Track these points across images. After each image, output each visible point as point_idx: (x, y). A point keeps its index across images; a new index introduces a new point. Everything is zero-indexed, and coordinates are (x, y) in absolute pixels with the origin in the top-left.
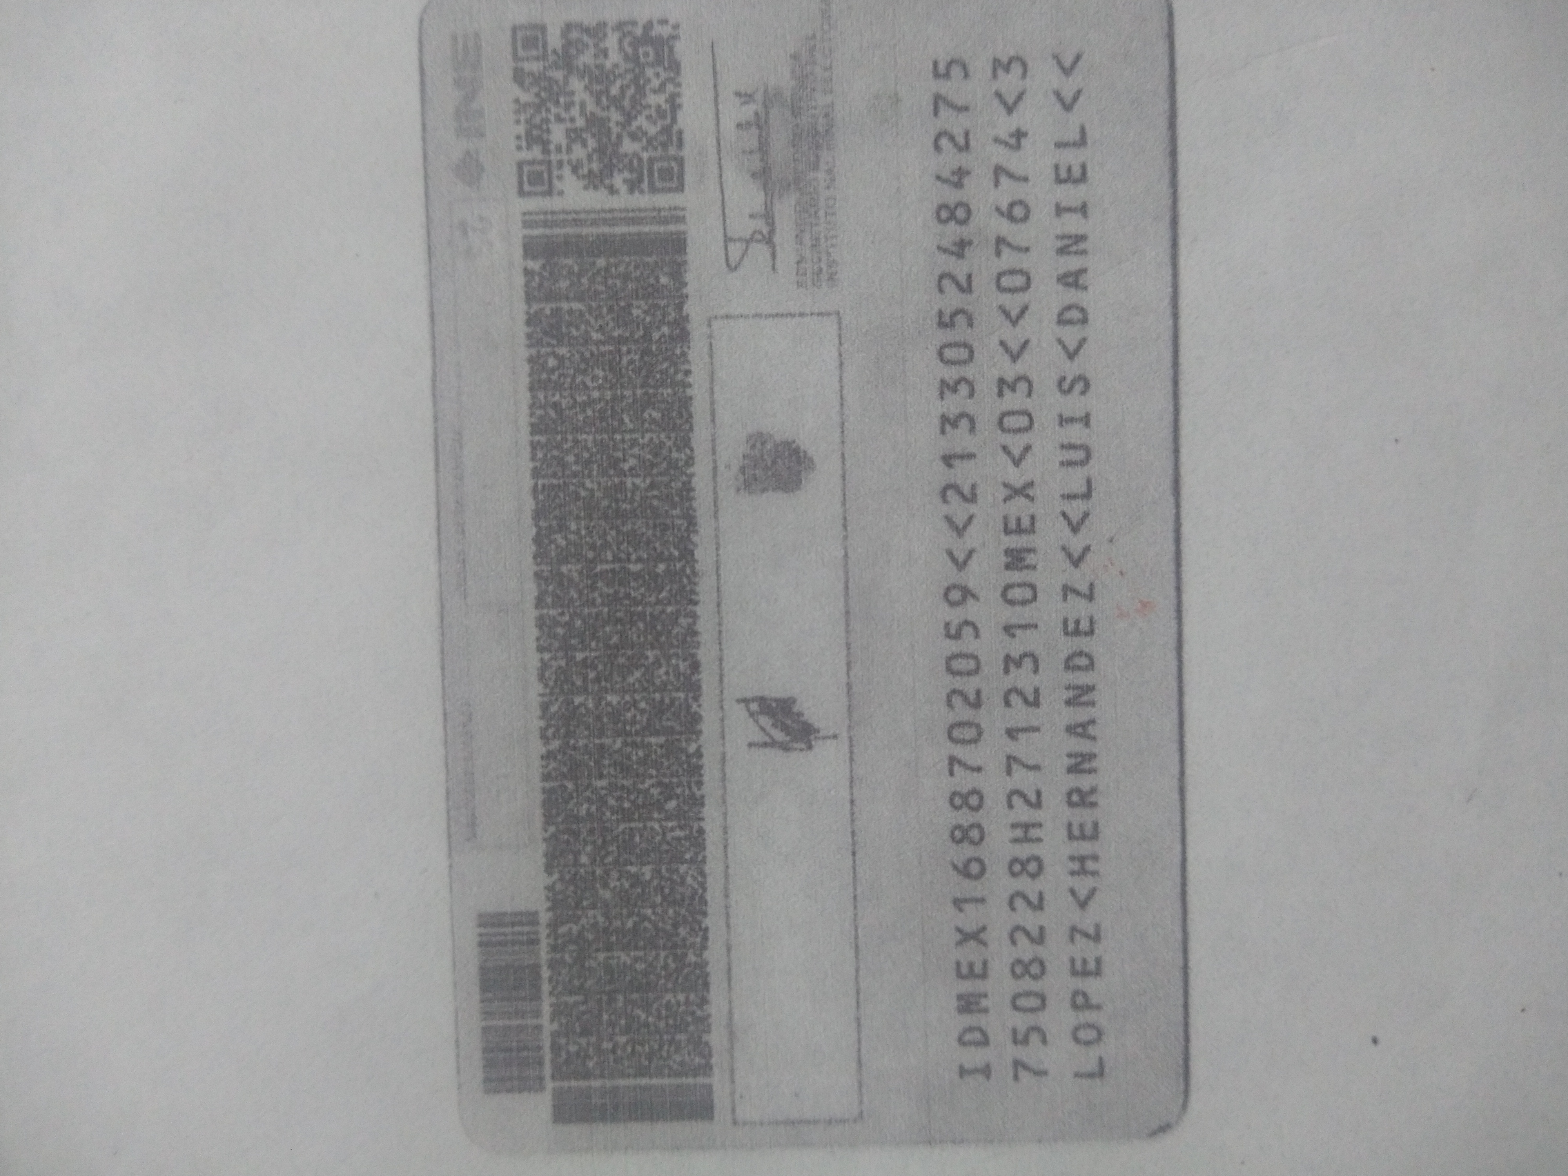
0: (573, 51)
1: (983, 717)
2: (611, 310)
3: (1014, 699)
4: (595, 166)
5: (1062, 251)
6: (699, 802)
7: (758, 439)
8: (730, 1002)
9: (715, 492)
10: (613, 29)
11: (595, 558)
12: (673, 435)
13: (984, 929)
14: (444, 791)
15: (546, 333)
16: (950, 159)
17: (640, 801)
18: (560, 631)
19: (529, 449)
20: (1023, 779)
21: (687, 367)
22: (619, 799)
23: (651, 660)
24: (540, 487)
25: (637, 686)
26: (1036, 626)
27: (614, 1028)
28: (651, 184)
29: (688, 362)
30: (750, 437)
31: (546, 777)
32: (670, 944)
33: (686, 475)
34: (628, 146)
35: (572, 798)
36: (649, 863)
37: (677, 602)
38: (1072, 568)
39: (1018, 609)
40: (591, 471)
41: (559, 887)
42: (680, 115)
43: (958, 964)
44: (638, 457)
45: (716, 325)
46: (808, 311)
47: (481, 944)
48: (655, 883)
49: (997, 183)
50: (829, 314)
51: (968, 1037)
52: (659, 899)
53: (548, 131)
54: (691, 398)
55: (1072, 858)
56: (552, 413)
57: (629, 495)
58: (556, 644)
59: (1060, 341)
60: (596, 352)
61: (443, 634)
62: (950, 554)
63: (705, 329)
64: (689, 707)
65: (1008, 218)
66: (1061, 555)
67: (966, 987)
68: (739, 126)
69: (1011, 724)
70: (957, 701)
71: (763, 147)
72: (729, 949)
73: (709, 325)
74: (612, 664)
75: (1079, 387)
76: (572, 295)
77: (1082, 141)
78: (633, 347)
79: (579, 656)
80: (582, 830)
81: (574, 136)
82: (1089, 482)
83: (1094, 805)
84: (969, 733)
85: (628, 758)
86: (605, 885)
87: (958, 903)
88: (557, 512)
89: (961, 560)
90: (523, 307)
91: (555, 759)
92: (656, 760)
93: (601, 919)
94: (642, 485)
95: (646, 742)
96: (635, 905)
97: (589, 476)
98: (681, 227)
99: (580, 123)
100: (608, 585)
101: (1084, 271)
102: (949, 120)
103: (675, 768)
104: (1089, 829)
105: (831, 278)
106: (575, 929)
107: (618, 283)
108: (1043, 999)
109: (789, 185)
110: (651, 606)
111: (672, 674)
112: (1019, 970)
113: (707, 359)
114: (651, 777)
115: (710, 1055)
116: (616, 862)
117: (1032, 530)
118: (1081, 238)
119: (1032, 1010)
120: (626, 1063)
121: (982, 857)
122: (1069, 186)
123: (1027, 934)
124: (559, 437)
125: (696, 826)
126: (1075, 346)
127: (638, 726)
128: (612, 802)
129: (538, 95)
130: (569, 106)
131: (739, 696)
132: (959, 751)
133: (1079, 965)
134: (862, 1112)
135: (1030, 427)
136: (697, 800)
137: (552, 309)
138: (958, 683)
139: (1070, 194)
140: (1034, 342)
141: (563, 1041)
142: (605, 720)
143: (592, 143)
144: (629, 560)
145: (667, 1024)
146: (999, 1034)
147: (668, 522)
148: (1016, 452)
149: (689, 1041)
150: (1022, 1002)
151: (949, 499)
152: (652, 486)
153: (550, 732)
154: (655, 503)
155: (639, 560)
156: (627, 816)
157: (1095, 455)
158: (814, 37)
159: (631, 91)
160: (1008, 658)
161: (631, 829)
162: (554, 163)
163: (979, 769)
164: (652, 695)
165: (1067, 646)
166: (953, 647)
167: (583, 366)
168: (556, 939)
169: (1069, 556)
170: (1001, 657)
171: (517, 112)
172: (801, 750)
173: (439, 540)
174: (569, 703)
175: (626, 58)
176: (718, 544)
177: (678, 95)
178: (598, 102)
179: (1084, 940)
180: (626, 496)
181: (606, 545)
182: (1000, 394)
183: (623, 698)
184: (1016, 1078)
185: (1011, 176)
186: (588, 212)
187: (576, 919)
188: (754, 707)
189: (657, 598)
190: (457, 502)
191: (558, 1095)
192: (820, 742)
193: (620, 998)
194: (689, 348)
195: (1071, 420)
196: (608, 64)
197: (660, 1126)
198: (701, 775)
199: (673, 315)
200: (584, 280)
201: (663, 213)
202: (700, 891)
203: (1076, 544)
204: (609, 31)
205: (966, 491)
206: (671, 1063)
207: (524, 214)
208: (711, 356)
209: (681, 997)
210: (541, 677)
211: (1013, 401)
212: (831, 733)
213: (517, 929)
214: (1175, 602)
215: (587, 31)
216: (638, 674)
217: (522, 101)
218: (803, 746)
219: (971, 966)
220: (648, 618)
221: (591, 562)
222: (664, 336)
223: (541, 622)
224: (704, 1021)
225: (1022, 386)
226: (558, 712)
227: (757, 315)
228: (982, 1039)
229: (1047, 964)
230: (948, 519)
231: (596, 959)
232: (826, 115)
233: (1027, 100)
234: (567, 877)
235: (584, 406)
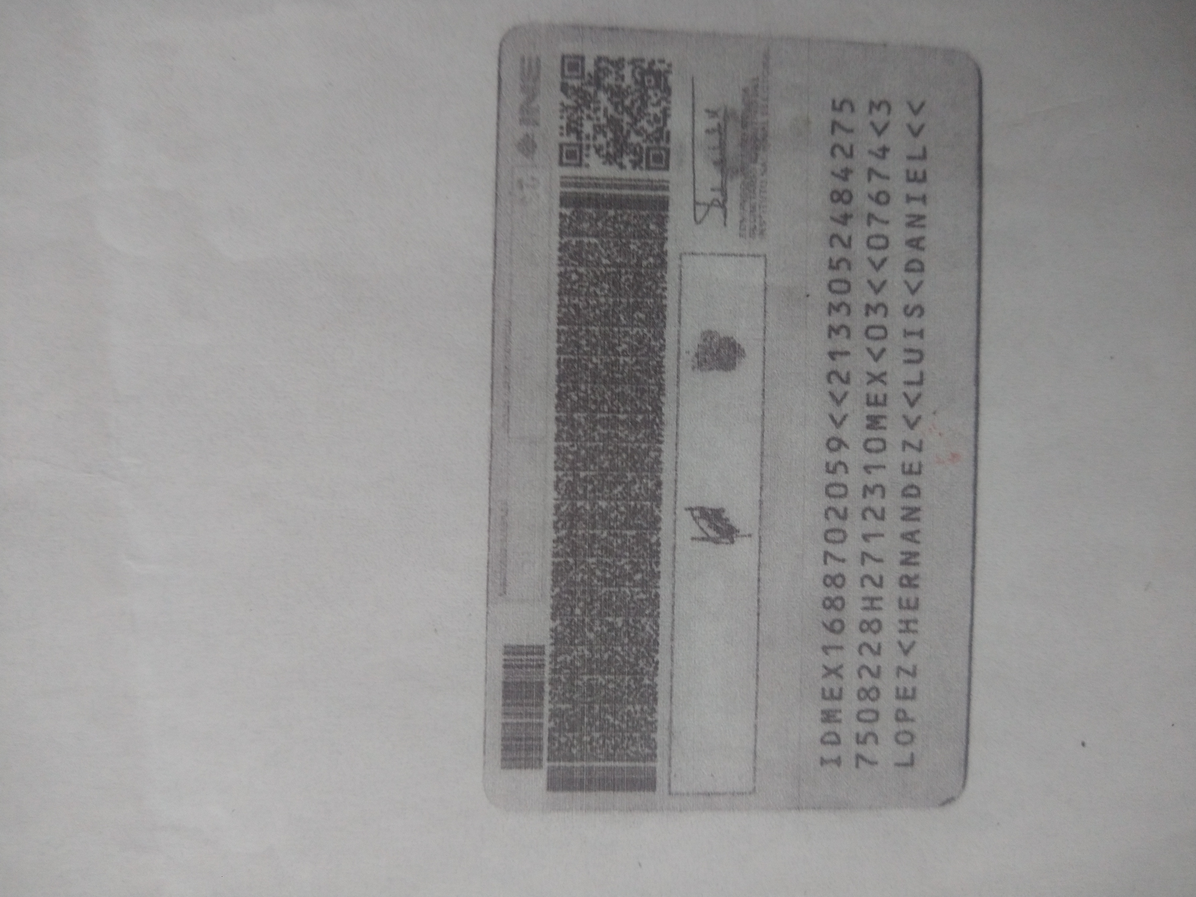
0: (601, 75)
1: (847, 526)
2: (616, 245)
3: (869, 514)
4: (611, 150)
5: (910, 225)
6: (656, 576)
7: (708, 335)
8: (671, 712)
9: (678, 370)
10: (628, 63)
11: (596, 410)
12: (652, 331)
13: (841, 667)
14: (486, 561)
15: (571, 257)
16: (840, 162)
17: (617, 573)
18: (570, 457)
19: (556, 334)
20: (871, 568)
21: (664, 285)
22: (604, 571)
23: (630, 478)
24: (562, 360)
25: (619, 496)
26: (884, 467)
27: (591, 727)
28: (648, 163)
29: (666, 282)
30: (703, 333)
31: (556, 555)
32: (632, 671)
33: (660, 356)
34: (634, 139)
35: (572, 569)
36: (621, 616)
37: (649, 442)
38: (909, 430)
39: (874, 455)
40: (596, 351)
41: (560, 629)
42: (669, 122)
43: (823, 690)
44: (627, 343)
45: (684, 258)
46: (746, 253)
47: (505, 666)
48: (625, 629)
49: (869, 179)
50: (759, 256)
51: (827, 739)
52: (626, 640)
53: (582, 125)
54: (666, 306)
55: (901, 621)
56: (573, 311)
57: (621, 368)
58: (567, 466)
59: (906, 282)
60: (604, 272)
61: (492, 456)
62: (832, 417)
63: (678, 262)
64: (653, 511)
65: (876, 201)
66: (903, 421)
67: (828, 705)
68: (708, 131)
69: (866, 531)
70: (831, 514)
71: (722, 146)
72: (672, 677)
73: (681, 259)
74: (603, 480)
75: (917, 312)
76: (590, 233)
77: (924, 156)
78: (629, 270)
79: (582, 474)
80: (577, 591)
81: (599, 129)
82: (922, 374)
83: (916, 586)
84: (839, 536)
85: (612, 544)
86: (591, 630)
87: (825, 649)
88: (573, 378)
89: (838, 421)
90: (558, 238)
91: (562, 542)
92: (629, 546)
93: (587, 652)
94: (630, 362)
95: (623, 534)
96: (610, 644)
97: (596, 354)
98: (666, 193)
99: (603, 121)
100: (604, 428)
101: (922, 238)
102: (840, 137)
103: (641, 552)
104: (912, 603)
105: (762, 233)
106: (569, 658)
107: (622, 227)
108: (877, 713)
109: (737, 171)
110: (631, 443)
111: (643, 489)
112: (862, 695)
113: (678, 280)
114: (625, 557)
115: (656, 748)
116: (600, 613)
117: (884, 404)
118: (921, 217)
119: (870, 721)
120: (599, 751)
121: (843, 619)
122: (915, 184)
123: (869, 671)
124: (576, 328)
125: (654, 591)
126: (915, 286)
127: (618, 523)
128: (598, 573)
129: (576, 101)
130: (596, 110)
131: (687, 506)
132: (832, 549)
133: (901, 692)
134: (755, 788)
135: (885, 337)
136: (655, 573)
137: (577, 242)
138: (833, 503)
139: (916, 189)
140: (890, 281)
141: (556, 735)
142: (597, 518)
143: (610, 135)
144: (619, 412)
145: (628, 725)
146: (848, 738)
147: (646, 388)
148: (876, 351)
149: (641, 738)
150: (863, 716)
151: (832, 381)
152: (637, 362)
153: (560, 525)
154: (638, 374)
155: (626, 412)
156: (607, 583)
157: (926, 357)
158: (758, 79)
159: (638, 104)
160: (866, 488)
161: (610, 592)
162: (584, 147)
163: (843, 561)
164: (629, 503)
165: (904, 480)
166: (830, 478)
167: (595, 281)
168: (556, 665)
169: (908, 421)
170: (861, 487)
171: (562, 111)
172: (727, 543)
173: (492, 393)
174: (574, 505)
175: (636, 82)
176: (678, 403)
177: (669, 109)
178: (616, 109)
179: (906, 676)
180: (619, 369)
181: (604, 401)
182: (867, 314)
183: (609, 503)
184: (857, 766)
185: (879, 175)
186: (604, 179)
187: (570, 652)
188: (697, 513)
189: (636, 438)
190: (506, 367)
191: (551, 772)
192: (739, 539)
193: (597, 707)
194: (666, 273)
195: (911, 334)
196: (624, 86)
197: (619, 794)
198: (659, 558)
199: (657, 250)
200: (600, 224)
201: (654, 183)
202: (654, 636)
203: (913, 414)
204: (626, 64)
205: (844, 376)
206: (629, 752)
207: (562, 177)
208: (681, 279)
209: (638, 708)
210: (556, 487)
211: (875, 319)
212: (747, 533)
213: (529, 657)
214: (973, 455)
215: (612, 63)
216: (620, 488)
217: (565, 104)
218: (728, 541)
219: (832, 691)
220: (629, 451)
221: (594, 412)
222: (650, 263)
223: (558, 451)
224: (652, 726)
225: (881, 311)
226: (565, 511)
227: (712, 254)
228: (837, 741)
229: (881, 691)
230: (832, 394)
231: (581, 680)
232: (763, 129)
233: (891, 128)
234: (566, 623)
235: (594, 308)
